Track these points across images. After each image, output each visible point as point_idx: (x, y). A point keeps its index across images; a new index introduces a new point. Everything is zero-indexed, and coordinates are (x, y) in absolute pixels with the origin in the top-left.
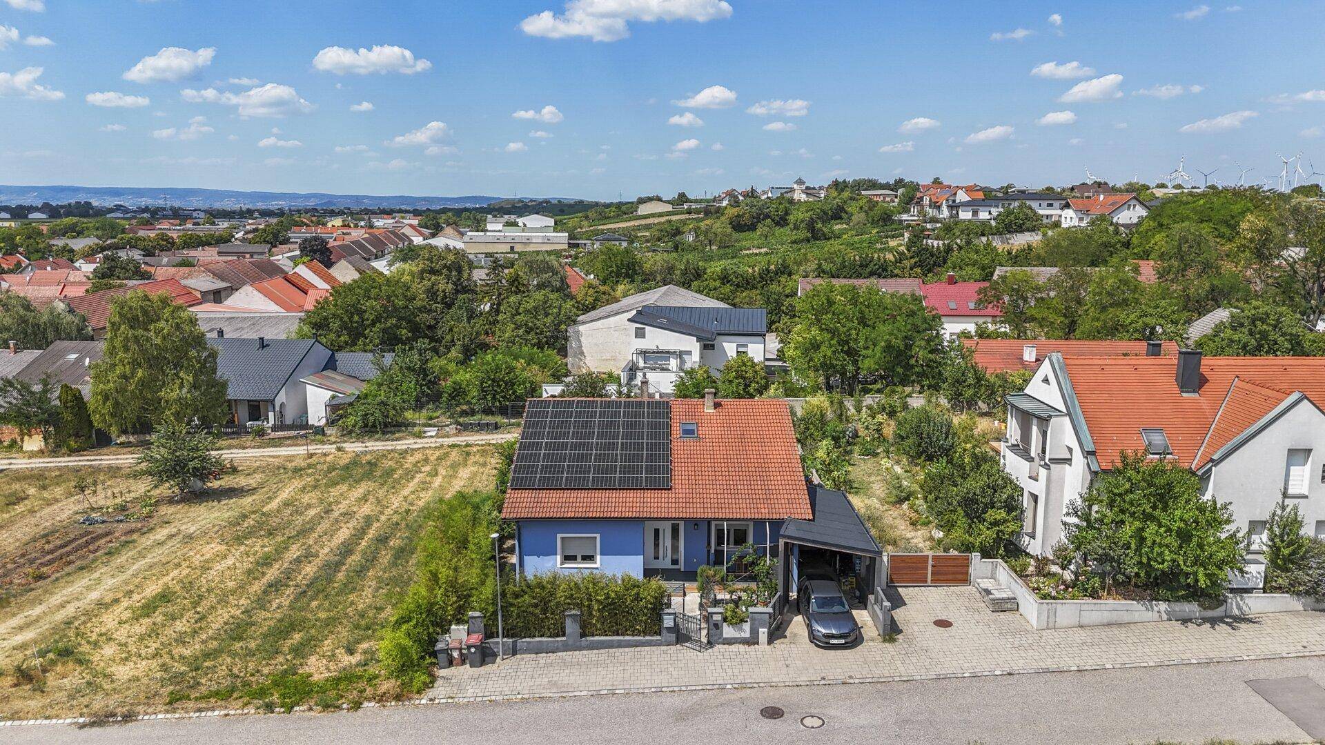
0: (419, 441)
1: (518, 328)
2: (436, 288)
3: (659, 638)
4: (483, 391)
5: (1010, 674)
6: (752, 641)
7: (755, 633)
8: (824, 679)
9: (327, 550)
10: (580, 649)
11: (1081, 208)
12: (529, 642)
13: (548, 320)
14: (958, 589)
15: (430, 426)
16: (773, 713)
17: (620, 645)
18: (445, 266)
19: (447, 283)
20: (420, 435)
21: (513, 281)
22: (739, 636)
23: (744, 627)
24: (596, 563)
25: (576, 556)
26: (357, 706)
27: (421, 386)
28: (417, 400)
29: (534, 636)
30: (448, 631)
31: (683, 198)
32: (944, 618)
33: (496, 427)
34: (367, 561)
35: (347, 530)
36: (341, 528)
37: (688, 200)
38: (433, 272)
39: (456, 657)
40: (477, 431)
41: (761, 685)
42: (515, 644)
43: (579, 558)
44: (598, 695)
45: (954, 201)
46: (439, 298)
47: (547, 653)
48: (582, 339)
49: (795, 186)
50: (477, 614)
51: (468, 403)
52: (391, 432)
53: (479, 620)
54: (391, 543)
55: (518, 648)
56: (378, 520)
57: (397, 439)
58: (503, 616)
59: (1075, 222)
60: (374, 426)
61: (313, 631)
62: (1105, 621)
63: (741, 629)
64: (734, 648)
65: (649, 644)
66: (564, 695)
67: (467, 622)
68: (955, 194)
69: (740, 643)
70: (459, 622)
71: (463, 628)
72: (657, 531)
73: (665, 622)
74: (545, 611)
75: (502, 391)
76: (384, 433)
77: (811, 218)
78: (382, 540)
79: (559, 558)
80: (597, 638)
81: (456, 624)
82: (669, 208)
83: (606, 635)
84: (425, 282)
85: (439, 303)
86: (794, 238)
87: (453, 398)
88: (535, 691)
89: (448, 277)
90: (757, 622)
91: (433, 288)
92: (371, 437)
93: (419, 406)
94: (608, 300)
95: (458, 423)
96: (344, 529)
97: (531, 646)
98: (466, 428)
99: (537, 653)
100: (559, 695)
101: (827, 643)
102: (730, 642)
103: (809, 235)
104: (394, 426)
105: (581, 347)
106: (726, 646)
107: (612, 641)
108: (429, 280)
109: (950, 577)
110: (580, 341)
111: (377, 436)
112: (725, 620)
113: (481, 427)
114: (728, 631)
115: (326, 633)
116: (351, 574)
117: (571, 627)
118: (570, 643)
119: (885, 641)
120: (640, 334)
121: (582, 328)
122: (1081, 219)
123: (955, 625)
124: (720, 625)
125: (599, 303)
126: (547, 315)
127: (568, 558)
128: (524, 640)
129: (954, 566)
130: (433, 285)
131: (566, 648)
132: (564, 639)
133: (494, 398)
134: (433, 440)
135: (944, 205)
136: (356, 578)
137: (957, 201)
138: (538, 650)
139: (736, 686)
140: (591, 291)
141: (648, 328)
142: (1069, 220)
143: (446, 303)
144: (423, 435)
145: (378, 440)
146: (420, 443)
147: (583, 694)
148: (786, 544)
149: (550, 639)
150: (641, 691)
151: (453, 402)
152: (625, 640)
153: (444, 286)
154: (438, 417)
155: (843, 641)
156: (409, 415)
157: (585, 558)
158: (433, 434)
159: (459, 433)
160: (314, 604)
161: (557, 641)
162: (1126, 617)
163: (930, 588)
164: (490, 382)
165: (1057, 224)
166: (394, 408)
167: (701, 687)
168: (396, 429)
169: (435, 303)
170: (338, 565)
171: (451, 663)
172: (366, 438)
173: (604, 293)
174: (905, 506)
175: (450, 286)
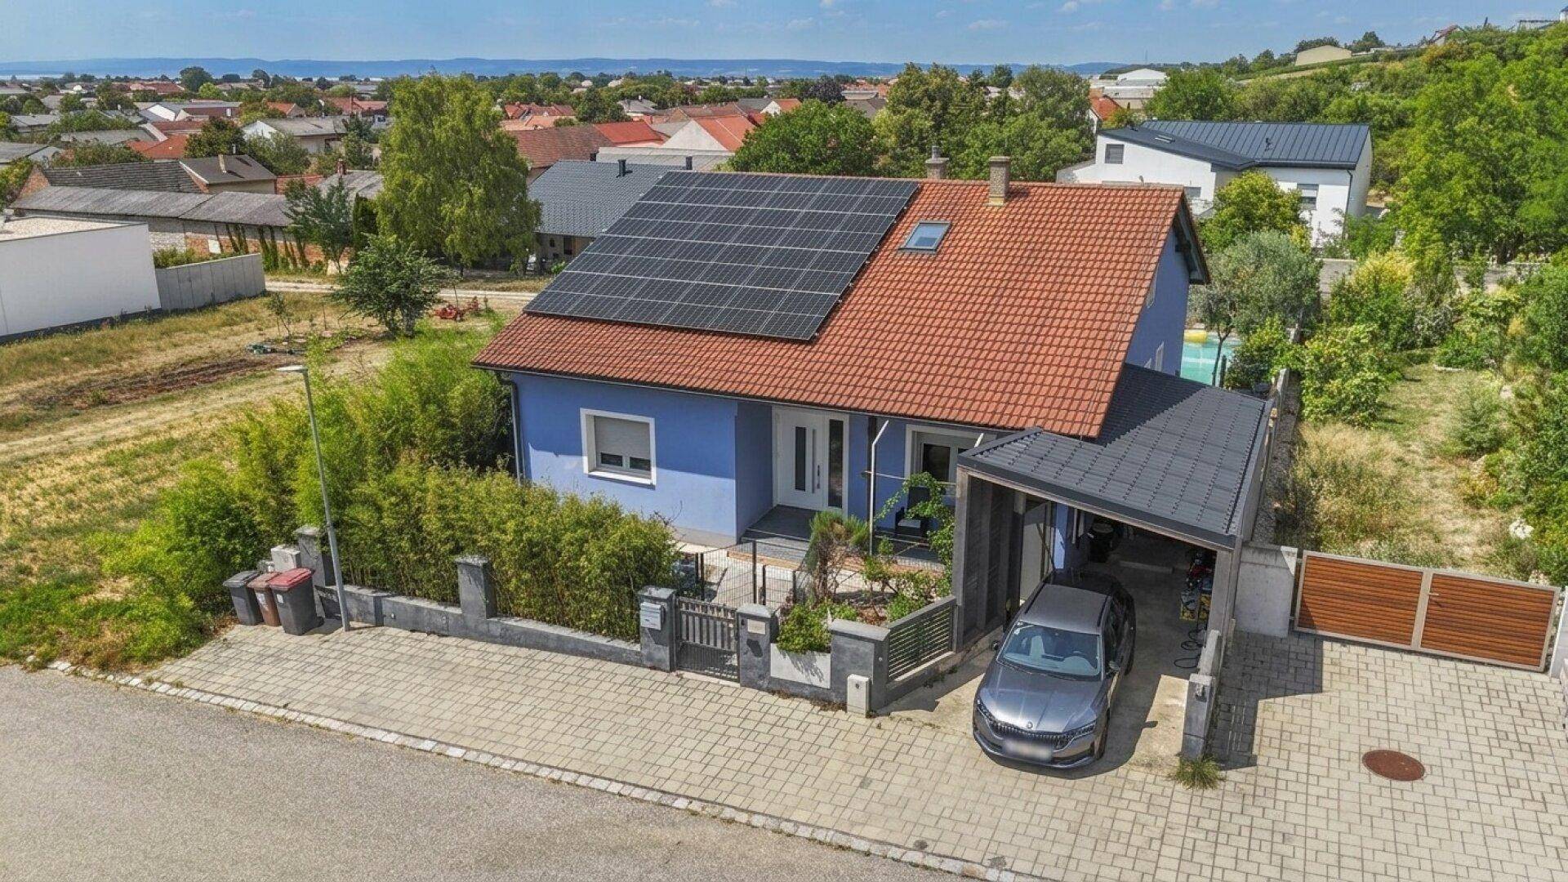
3: (638, 647)
6: (830, 700)
7: (838, 679)
8: (921, 846)
10: (489, 638)
12: (401, 605)
14: (1497, 676)
22: (805, 681)
23: (816, 663)
24: (650, 476)
25: (620, 458)
26: (44, 663)
32: (1408, 750)
37: (1377, 44)
39: (265, 607)
42: (378, 602)
43: (626, 462)
47: (430, 633)
50: (311, 530)
55: (384, 613)
63: (811, 666)
64: (784, 705)
67: (296, 543)
69: (804, 697)
72: (801, 433)
73: (643, 615)
81: (282, 544)
82: (1347, 55)
83: (535, 621)
88: (317, 709)
90: (846, 657)
97: (403, 613)
99: (413, 631)
102: (781, 690)
106: (770, 699)
109: (1485, 640)
112: (775, 636)
114: (782, 666)
117: (469, 590)
118: (468, 622)
119: (1180, 776)
123: (1428, 779)
124: (764, 646)
127: (606, 459)
131: (464, 631)
132: (458, 611)
138: (415, 625)
139: (695, 806)
141: (1128, 146)
149: (437, 607)
155: (1043, 753)
157: (634, 464)
163: (1413, 658)
167: (615, 788)
171: (258, 615)
174: (1478, 465)
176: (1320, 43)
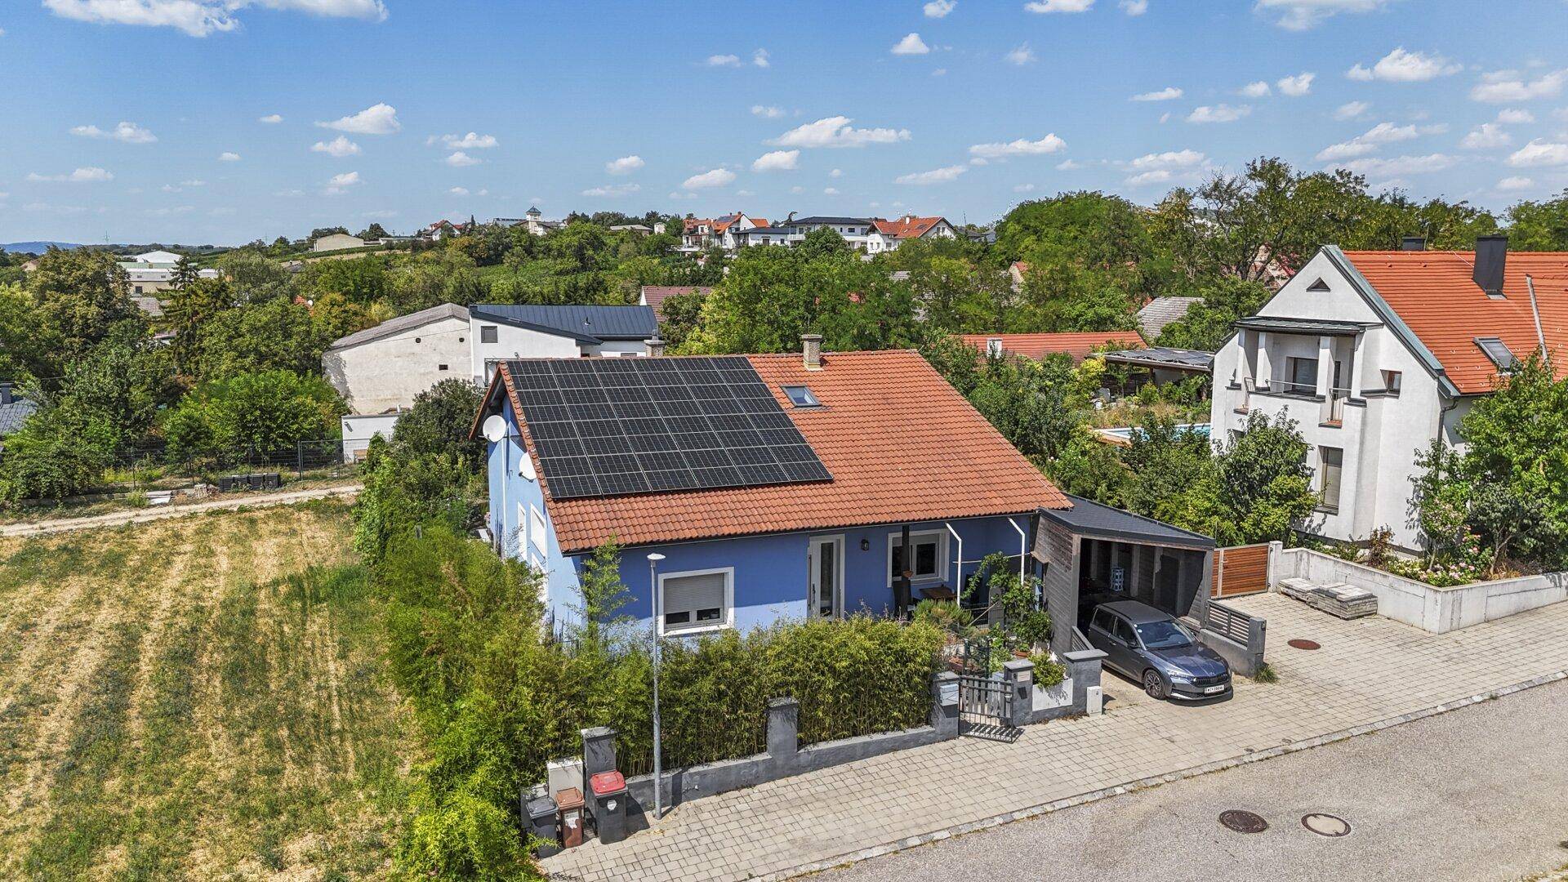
0: (142, 512)
1: (242, 355)
2: (69, 312)
3: (928, 728)
4: (244, 427)
5: (1494, 698)
6: (1077, 711)
7: (1081, 695)
8: (1249, 751)
9: (70, 688)
10: (797, 771)
11: (889, 232)
12: (703, 775)
13: (292, 343)
14: (1258, 598)
15: (156, 488)
16: (1245, 822)
17: (867, 752)
18: (84, 279)
19: (89, 305)
20: (140, 504)
21: (219, 292)
22: (1056, 705)
23: (1064, 689)
24: (724, 622)
25: (687, 614)
27: (124, 427)
28: (118, 450)
29: (709, 760)
30: (542, 775)
31: (376, 232)
32: (1294, 637)
33: (279, 483)
34: (177, 694)
35: (91, 653)
36: (74, 650)
37: (384, 235)
38: (61, 287)
39: (573, 826)
40: (246, 491)
41: (1168, 778)
42: (677, 780)
43: (693, 616)
44: (902, 848)
45: (738, 229)
46: (75, 329)
47: (737, 789)
48: (346, 371)
49: (529, 217)
50: (601, 731)
51: (213, 452)
52: (81, 504)
53: (605, 742)
54: (205, 660)
55: (684, 788)
56: (148, 630)
57: (99, 513)
58: (661, 727)
59: (883, 247)
60: (50, 495)
61: (148, 838)
62: (1512, 609)
63: (1060, 694)
64: (1054, 725)
65: (917, 742)
66: (843, 861)
67: (580, 751)
68: (739, 221)
69: (1058, 717)
70: (562, 753)
71: (574, 764)
73: (944, 696)
74: (734, 706)
75: (279, 427)
76: (68, 506)
77: (580, 243)
78: (183, 657)
79: (661, 619)
80: (823, 746)
81: (558, 759)
82: (360, 243)
83: (839, 738)
84: (50, 304)
85: (75, 336)
86: (559, 267)
87: (189, 443)
88: (781, 866)
89: (90, 297)
90: (1083, 677)
91: (63, 312)
92: (44, 513)
93: (122, 460)
94: (362, 323)
95: (208, 481)
96: (83, 651)
97: (708, 780)
98: (225, 486)
99: (719, 793)
100: (835, 863)
101: (1199, 694)
102: (1043, 717)
103: (579, 264)
104: (85, 493)
105: (346, 382)
106: (1039, 726)
107: (853, 747)
108: (57, 300)
109: (1245, 581)
110: (343, 375)
111: (55, 512)
112: (1035, 680)
113: (254, 485)
114: (1041, 700)
115: (181, 836)
116: (160, 721)
117: (780, 731)
118: (779, 763)
119: (1260, 680)
120: (488, 336)
121: (344, 354)
122: (889, 245)
123: (1323, 644)
124: (1028, 691)
125: (350, 328)
126: (288, 335)
127: (672, 619)
128: (692, 770)
129: (1250, 564)
130: (64, 308)
131: (772, 773)
132: (765, 756)
133: (266, 439)
134: (165, 509)
135: (727, 234)
136: (172, 727)
137: (742, 229)
138: (720, 787)
139: (1130, 787)
140: (336, 311)
141: (500, 327)
142: (875, 246)
143: (88, 336)
144: (147, 503)
145: (60, 517)
146: (145, 515)
147: (876, 852)
148: (1085, 543)
149: (741, 761)
150: (978, 826)
151: (190, 449)
152: (877, 742)
153: (83, 309)
154: (160, 477)
155: (1222, 688)
156: (109, 475)
157: (704, 615)
158: (166, 500)
159: (213, 496)
160: (112, 786)
161: (756, 763)
162: (1534, 600)
164: (258, 413)
165: (864, 251)
166: (85, 462)
167: (1076, 801)
168: (91, 497)
169: (68, 336)
170: (118, 709)
171: (563, 839)
172: (36, 515)
173: (355, 314)
175: (94, 309)
176: (331, 232)
